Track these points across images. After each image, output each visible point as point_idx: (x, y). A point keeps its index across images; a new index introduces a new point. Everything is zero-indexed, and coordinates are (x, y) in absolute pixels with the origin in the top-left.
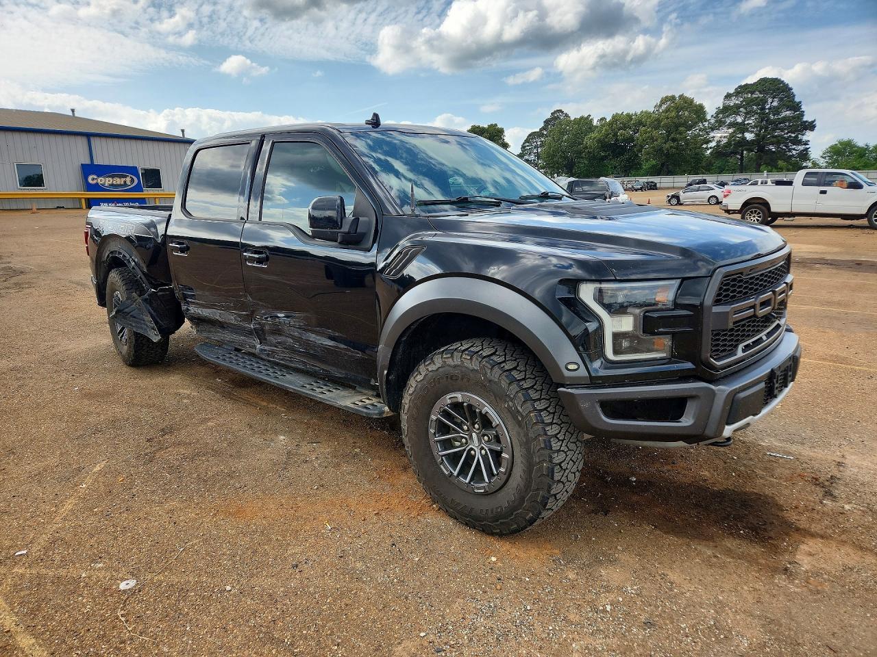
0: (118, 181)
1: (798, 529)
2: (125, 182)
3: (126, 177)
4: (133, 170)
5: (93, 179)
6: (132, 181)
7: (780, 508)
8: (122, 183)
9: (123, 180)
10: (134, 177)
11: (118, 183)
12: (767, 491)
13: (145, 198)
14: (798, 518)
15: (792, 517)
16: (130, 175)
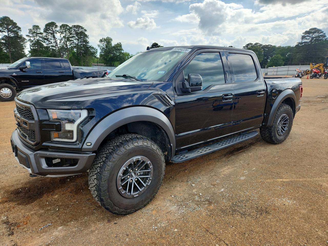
1: (6, 202)
7: (19, 204)
12: (29, 206)
14: (10, 205)
15: (12, 204)
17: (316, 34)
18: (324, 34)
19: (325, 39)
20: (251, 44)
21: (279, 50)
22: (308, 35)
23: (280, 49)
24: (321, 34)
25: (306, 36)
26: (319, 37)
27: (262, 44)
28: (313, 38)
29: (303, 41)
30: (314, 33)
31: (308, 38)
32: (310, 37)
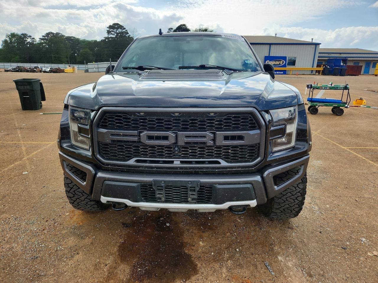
0: (277, 63)
2: (280, 63)
3: (281, 61)
4: (284, 58)
5: (268, 62)
6: (283, 62)
8: (279, 64)
9: (279, 62)
10: (284, 61)
11: (277, 64)
13: (286, 70)
16: (283, 60)
17: (120, 30)
18: (126, 30)
19: (128, 36)
20: (52, 33)
21: (84, 43)
22: (112, 30)
23: (86, 43)
24: (124, 30)
25: (111, 31)
26: (122, 33)
27: (65, 35)
28: (117, 34)
29: (110, 36)
30: (117, 29)
31: (113, 33)
32: (115, 32)
